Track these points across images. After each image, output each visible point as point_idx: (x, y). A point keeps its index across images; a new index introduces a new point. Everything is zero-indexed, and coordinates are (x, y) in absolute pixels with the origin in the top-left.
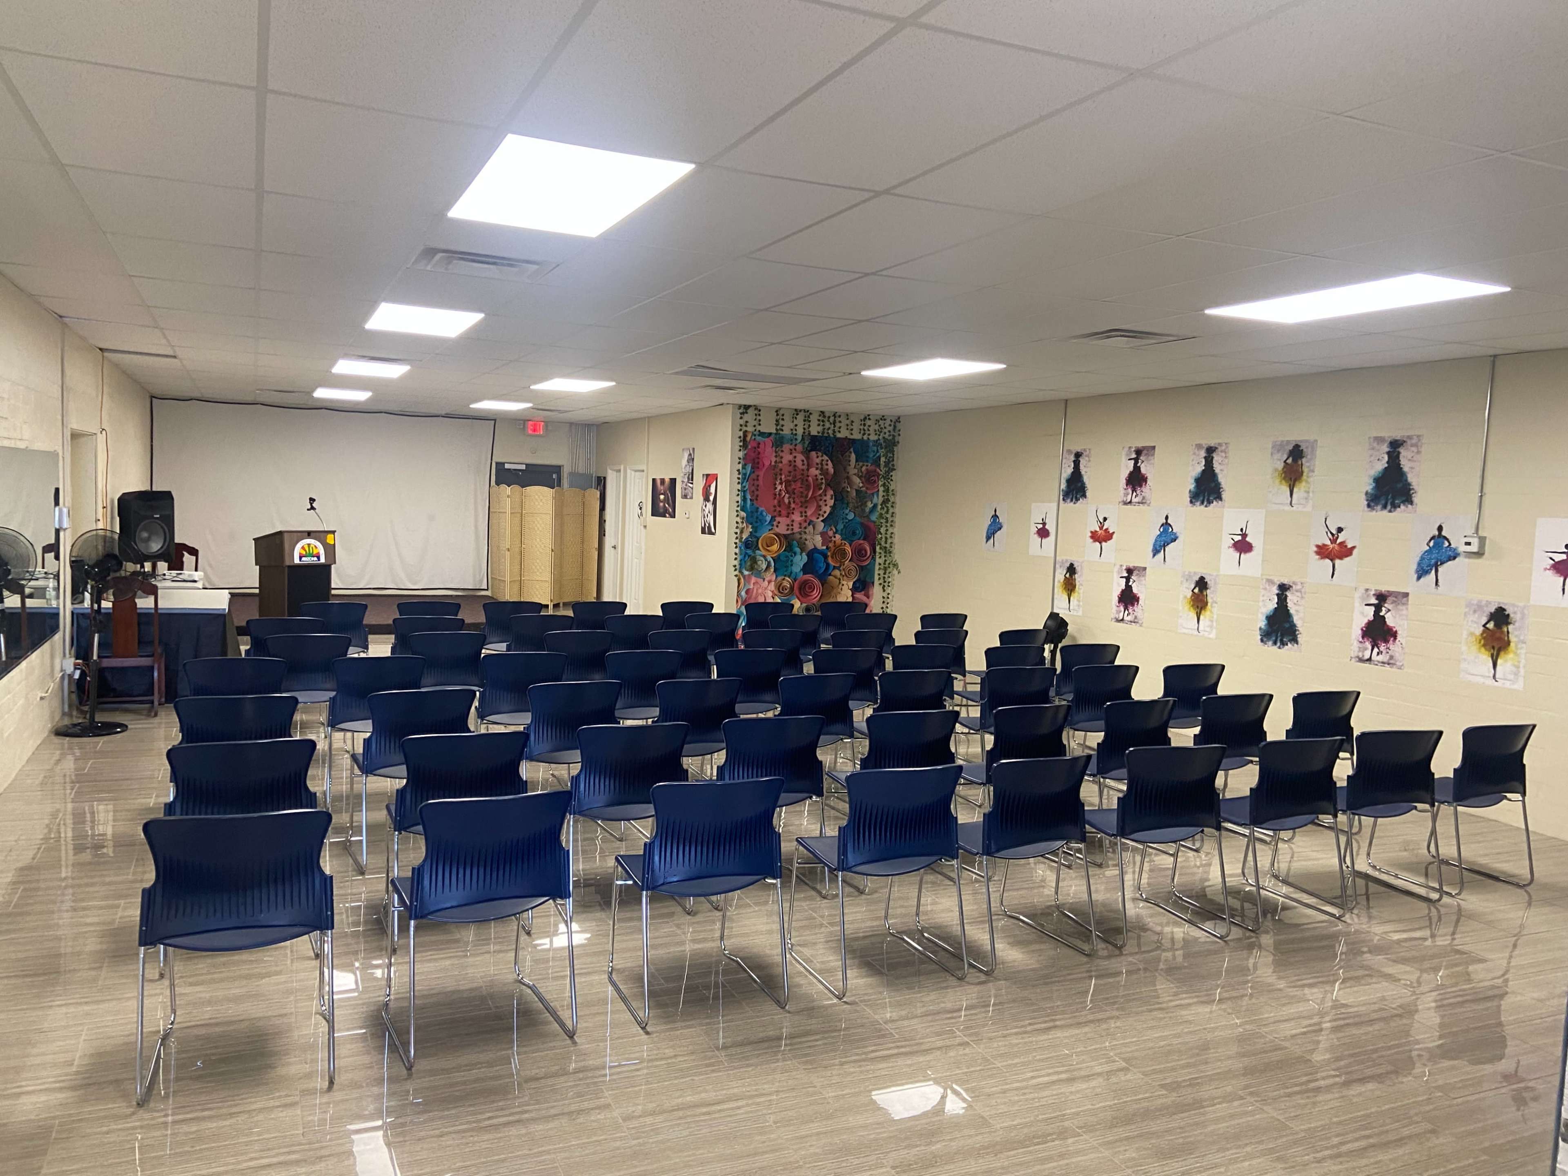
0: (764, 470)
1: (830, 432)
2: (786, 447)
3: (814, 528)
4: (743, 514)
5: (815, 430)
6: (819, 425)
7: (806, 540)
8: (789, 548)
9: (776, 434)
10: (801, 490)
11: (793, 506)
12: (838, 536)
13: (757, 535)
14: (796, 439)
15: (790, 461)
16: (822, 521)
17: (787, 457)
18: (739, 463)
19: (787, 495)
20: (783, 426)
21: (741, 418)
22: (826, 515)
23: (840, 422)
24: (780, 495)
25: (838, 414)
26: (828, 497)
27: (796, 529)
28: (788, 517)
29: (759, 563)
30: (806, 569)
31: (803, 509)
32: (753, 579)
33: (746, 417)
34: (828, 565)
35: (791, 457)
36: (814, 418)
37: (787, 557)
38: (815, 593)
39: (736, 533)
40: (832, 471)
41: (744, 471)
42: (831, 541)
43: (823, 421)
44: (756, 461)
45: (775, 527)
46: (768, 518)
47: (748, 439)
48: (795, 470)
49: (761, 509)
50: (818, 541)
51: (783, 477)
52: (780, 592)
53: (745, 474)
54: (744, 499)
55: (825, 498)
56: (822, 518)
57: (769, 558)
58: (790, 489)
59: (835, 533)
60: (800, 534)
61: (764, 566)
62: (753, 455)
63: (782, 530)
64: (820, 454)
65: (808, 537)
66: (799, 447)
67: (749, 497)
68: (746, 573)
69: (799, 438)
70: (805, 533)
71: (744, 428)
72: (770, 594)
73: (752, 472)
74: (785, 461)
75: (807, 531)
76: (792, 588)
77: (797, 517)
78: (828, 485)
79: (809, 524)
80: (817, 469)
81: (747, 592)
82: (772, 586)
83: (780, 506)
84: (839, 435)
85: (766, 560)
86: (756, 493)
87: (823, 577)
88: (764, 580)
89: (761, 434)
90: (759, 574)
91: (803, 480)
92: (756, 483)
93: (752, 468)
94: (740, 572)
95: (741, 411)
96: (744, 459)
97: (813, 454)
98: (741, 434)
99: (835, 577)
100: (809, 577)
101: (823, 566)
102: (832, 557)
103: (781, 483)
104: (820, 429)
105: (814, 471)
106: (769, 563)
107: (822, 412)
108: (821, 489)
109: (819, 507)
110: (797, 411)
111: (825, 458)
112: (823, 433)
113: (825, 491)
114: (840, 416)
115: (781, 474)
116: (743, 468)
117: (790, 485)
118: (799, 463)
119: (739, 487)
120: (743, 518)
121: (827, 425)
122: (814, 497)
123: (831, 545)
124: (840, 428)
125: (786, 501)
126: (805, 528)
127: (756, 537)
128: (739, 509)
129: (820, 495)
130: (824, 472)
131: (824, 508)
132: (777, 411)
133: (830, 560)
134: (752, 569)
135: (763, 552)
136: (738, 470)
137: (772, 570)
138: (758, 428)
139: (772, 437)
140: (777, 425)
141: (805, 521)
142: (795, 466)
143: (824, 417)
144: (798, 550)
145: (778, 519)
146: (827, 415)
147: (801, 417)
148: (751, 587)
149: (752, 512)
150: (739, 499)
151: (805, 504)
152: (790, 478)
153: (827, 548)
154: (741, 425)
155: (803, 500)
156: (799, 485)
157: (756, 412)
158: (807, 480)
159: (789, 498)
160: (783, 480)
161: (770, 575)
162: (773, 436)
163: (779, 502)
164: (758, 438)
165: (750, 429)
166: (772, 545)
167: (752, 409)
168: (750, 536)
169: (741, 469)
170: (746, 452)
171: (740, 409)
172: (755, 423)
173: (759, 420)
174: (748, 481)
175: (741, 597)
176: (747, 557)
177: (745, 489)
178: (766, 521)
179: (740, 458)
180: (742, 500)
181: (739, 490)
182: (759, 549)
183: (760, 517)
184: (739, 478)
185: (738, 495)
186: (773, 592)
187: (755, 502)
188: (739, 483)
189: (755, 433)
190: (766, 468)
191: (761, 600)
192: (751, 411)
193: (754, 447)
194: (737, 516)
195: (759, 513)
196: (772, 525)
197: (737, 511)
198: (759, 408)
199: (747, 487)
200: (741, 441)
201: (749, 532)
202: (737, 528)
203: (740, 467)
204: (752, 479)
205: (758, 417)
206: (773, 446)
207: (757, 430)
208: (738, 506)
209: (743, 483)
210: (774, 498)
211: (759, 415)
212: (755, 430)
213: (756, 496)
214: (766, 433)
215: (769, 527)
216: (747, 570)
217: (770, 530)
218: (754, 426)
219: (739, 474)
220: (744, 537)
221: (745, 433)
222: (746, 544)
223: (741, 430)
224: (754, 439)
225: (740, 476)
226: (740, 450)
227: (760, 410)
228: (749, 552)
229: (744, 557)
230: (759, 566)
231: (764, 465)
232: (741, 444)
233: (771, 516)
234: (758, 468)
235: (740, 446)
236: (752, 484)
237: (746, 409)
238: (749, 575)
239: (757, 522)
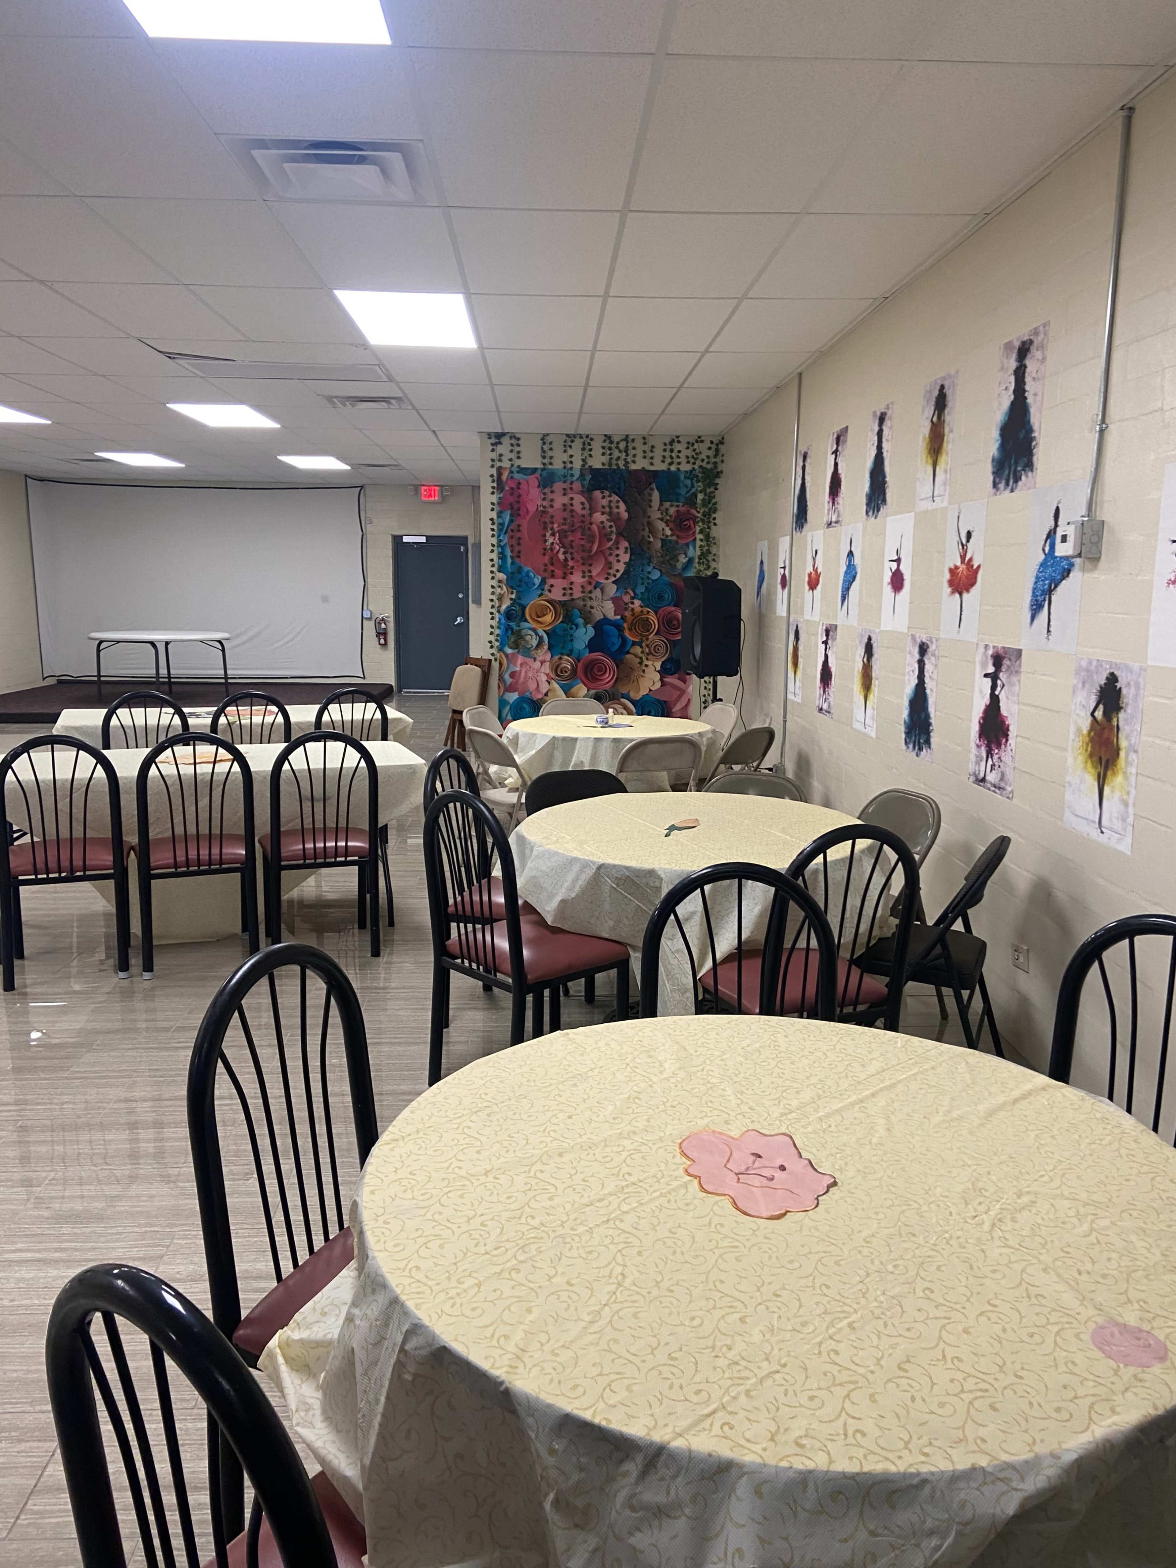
0: (528, 518)
1: (621, 463)
2: (558, 486)
3: (602, 592)
4: (501, 576)
5: (597, 461)
6: (603, 454)
7: (592, 607)
8: (568, 619)
9: (543, 469)
10: (583, 542)
11: (571, 563)
12: (637, 602)
13: (523, 602)
14: (572, 475)
15: (564, 505)
16: (613, 582)
17: (560, 501)
18: (492, 510)
19: (562, 550)
20: (551, 458)
21: (493, 450)
22: (618, 575)
23: (634, 448)
24: (552, 549)
25: (631, 438)
26: (621, 552)
27: (577, 594)
28: (564, 578)
29: (528, 638)
30: (592, 646)
31: (585, 568)
32: (520, 659)
33: (500, 449)
34: (624, 640)
35: (566, 500)
36: (597, 446)
37: (565, 630)
38: (607, 677)
39: (492, 600)
40: (625, 515)
41: (500, 521)
42: (626, 609)
43: (610, 449)
44: (516, 507)
45: (547, 592)
46: (537, 581)
47: (504, 477)
48: (572, 516)
49: (526, 569)
50: (609, 610)
51: (555, 526)
52: (557, 675)
53: (501, 525)
54: (502, 556)
55: (617, 552)
56: (614, 579)
57: (541, 632)
58: (566, 541)
59: (633, 598)
60: (584, 600)
61: (534, 642)
62: (512, 499)
63: (557, 595)
64: (607, 493)
65: (594, 604)
66: (577, 486)
67: (508, 553)
68: (509, 651)
69: (577, 474)
70: (591, 598)
71: (499, 464)
72: (544, 678)
73: (511, 521)
74: (558, 504)
75: (592, 595)
76: (574, 671)
77: (577, 578)
78: (620, 534)
79: (595, 588)
80: (603, 513)
81: (512, 675)
82: (546, 668)
83: (552, 564)
84: (633, 467)
85: (537, 634)
86: (517, 548)
87: (619, 655)
88: (535, 659)
89: (521, 470)
90: (527, 652)
91: (583, 529)
92: (518, 535)
93: (511, 515)
94: (500, 650)
95: (493, 440)
96: (499, 503)
97: (597, 494)
98: (494, 471)
99: (636, 656)
100: (597, 655)
101: (618, 642)
102: (630, 630)
103: (553, 535)
104: (605, 459)
105: (598, 517)
106: (541, 638)
107: (608, 438)
108: (610, 540)
109: (609, 565)
110: (571, 438)
111: (615, 498)
112: (610, 464)
113: (617, 542)
114: (633, 440)
115: (552, 523)
116: (499, 516)
117: (566, 537)
118: (577, 507)
119: (494, 541)
120: (500, 581)
121: (616, 453)
122: (600, 552)
123: (628, 614)
124: (634, 456)
125: (561, 557)
126: (590, 592)
127: (521, 605)
128: (494, 569)
129: (610, 549)
130: (614, 518)
131: (616, 566)
132: (542, 439)
133: (627, 633)
134: (516, 646)
135: (533, 625)
136: (492, 519)
137: (546, 647)
138: (517, 462)
139: (538, 474)
140: (544, 457)
141: (590, 583)
142: (572, 511)
143: (611, 442)
144: (580, 621)
145: (550, 581)
146: (616, 439)
147: (578, 443)
148: (518, 669)
149: (513, 573)
150: (494, 556)
151: (588, 561)
152: (565, 527)
153: (623, 618)
154: (493, 460)
155: (585, 555)
156: (579, 535)
157: (513, 441)
158: (590, 529)
159: (564, 553)
160: (556, 530)
161: (544, 654)
162: (539, 472)
163: (552, 558)
164: (517, 476)
165: (506, 464)
166: (544, 615)
167: (507, 438)
168: (512, 605)
169: (495, 518)
170: (501, 495)
171: (490, 438)
172: (513, 456)
173: (519, 452)
174: (505, 533)
175: (504, 681)
176: (510, 632)
177: (502, 544)
178: (534, 584)
179: (493, 504)
180: (499, 558)
181: (493, 545)
182: (526, 621)
183: (526, 579)
184: (493, 530)
185: (492, 551)
186: (547, 675)
187: (517, 560)
188: (493, 536)
189: (513, 469)
190: (530, 515)
191: (532, 686)
192: (506, 441)
193: (512, 489)
194: (493, 578)
195: (524, 574)
196: (543, 590)
197: (492, 572)
198: (517, 436)
199: (506, 541)
200: (493, 481)
201: (511, 599)
202: (493, 593)
203: (494, 515)
204: (512, 531)
205: (518, 449)
206: (539, 486)
207: (515, 466)
208: (493, 566)
209: (499, 536)
210: (544, 554)
211: (518, 445)
212: (512, 465)
213: (519, 552)
214: (528, 469)
215: (539, 592)
216: (511, 648)
217: (540, 596)
218: (511, 460)
219: (493, 524)
220: (504, 607)
221: (500, 470)
222: (509, 615)
223: (492, 466)
224: (512, 478)
225: (495, 527)
226: (493, 493)
227: (518, 439)
228: (513, 624)
229: (507, 630)
230: (527, 642)
231: (528, 512)
232: (495, 485)
233: (540, 578)
234: (519, 515)
235: (493, 488)
236: (512, 537)
237: (498, 437)
238: (513, 654)
239: (519, 586)
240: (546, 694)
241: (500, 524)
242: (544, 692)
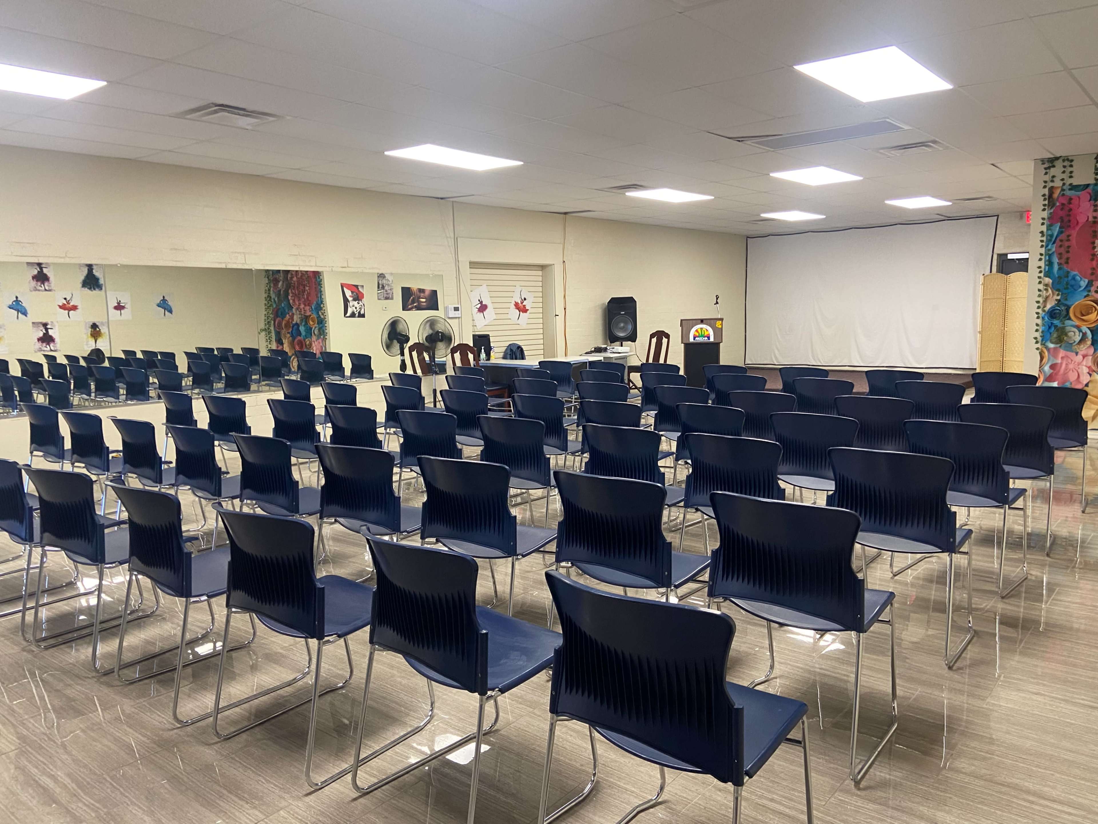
0: (1077, 228)
4: (1048, 280)
9: (1096, 185)
13: (1068, 303)
18: (1043, 224)
21: (1046, 173)
29: (1071, 334)
32: (1062, 353)
33: (1053, 171)
39: (1038, 302)
41: (1050, 232)
44: (1066, 219)
45: (1093, 293)
46: (1084, 283)
47: (1055, 196)
49: (1073, 273)
53: (1050, 236)
54: (1050, 263)
57: (1084, 329)
61: (1078, 338)
62: (1061, 213)
67: (1056, 260)
68: (1051, 346)
71: (1051, 184)
72: (1086, 370)
73: (1060, 232)
81: (1053, 367)
82: (1089, 361)
85: (1080, 331)
86: (1066, 256)
88: (1077, 354)
89: (1073, 187)
90: (1069, 347)
92: (1067, 244)
93: (1060, 228)
94: (1043, 345)
95: (1046, 165)
96: (1049, 218)
98: (1046, 191)
106: (1084, 335)
116: (1048, 229)
119: (1043, 251)
120: (1046, 285)
127: (1065, 305)
128: (1042, 275)
132: (1096, 158)
134: (1059, 340)
135: (1077, 323)
136: (1042, 232)
137: (1089, 343)
138: (1069, 181)
139: (1090, 189)
148: (1059, 361)
149: (1060, 277)
150: (1042, 264)
154: (1045, 182)
157: (1066, 163)
161: (1086, 349)
162: (1091, 187)
164: (1068, 193)
165: (1058, 183)
166: (1088, 314)
167: (1061, 160)
168: (1057, 305)
169: (1045, 230)
170: (1052, 211)
171: (1043, 164)
172: (1064, 176)
173: (1071, 172)
174: (1054, 243)
175: (1044, 372)
176: (1053, 329)
177: (1050, 252)
178: (1080, 287)
179: (1043, 219)
180: (1045, 265)
181: (1041, 255)
182: (1070, 319)
183: (1073, 282)
184: (1042, 241)
185: (1040, 260)
186: (1089, 367)
187: (1065, 267)
188: (1042, 246)
189: (1065, 187)
190: (1080, 225)
191: (1072, 377)
192: (1059, 164)
193: (1063, 204)
194: (1040, 283)
195: (1070, 278)
196: (1089, 291)
197: (1039, 277)
198: (1070, 158)
199: (1054, 249)
200: (1045, 200)
201: (1056, 300)
202: (1039, 296)
203: (1044, 228)
204: (1061, 241)
205: (1071, 169)
206: (1090, 200)
207: (1068, 183)
208: (1040, 272)
209: (1047, 246)
210: (1092, 260)
211: (1071, 166)
212: (1064, 184)
213: (1068, 259)
214: (1080, 185)
215: (1086, 294)
216: (1052, 343)
217: (1085, 297)
218: (1063, 180)
219: (1043, 236)
220: (1048, 306)
221: (1052, 190)
222: (1052, 314)
223: (1045, 187)
224: (1063, 195)
225: (1044, 239)
226: (1044, 210)
227: (1072, 161)
228: (1056, 322)
229: (1050, 328)
230: (1070, 338)
231: (1078, 223)
232: (1046, 202)
233: (1087, 281)
234: (1070, 226)
235: (1044, 205)
236: (1061, 246)
237: (1051, 162)
238: (1055, 348)
239: (1067, 288)
240: (1087, 385)
241: (1048, 235)
242: (1085, 383)
